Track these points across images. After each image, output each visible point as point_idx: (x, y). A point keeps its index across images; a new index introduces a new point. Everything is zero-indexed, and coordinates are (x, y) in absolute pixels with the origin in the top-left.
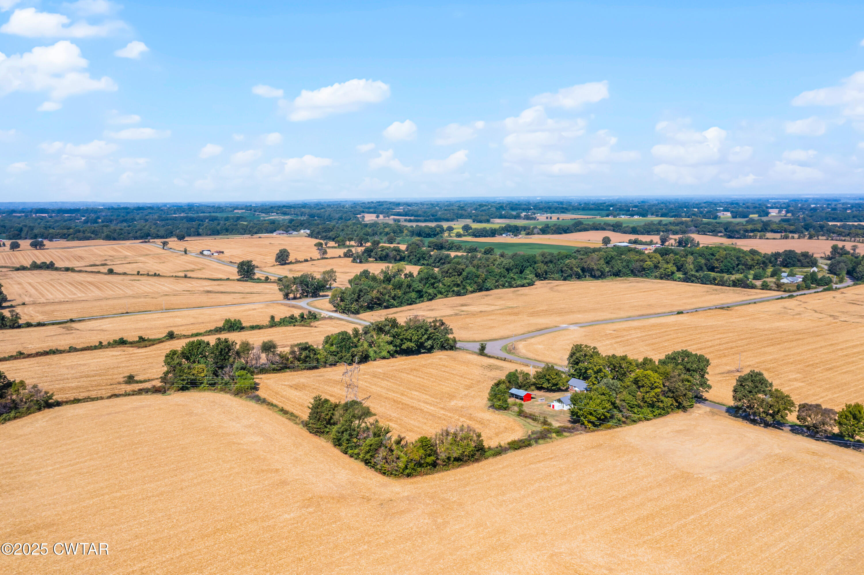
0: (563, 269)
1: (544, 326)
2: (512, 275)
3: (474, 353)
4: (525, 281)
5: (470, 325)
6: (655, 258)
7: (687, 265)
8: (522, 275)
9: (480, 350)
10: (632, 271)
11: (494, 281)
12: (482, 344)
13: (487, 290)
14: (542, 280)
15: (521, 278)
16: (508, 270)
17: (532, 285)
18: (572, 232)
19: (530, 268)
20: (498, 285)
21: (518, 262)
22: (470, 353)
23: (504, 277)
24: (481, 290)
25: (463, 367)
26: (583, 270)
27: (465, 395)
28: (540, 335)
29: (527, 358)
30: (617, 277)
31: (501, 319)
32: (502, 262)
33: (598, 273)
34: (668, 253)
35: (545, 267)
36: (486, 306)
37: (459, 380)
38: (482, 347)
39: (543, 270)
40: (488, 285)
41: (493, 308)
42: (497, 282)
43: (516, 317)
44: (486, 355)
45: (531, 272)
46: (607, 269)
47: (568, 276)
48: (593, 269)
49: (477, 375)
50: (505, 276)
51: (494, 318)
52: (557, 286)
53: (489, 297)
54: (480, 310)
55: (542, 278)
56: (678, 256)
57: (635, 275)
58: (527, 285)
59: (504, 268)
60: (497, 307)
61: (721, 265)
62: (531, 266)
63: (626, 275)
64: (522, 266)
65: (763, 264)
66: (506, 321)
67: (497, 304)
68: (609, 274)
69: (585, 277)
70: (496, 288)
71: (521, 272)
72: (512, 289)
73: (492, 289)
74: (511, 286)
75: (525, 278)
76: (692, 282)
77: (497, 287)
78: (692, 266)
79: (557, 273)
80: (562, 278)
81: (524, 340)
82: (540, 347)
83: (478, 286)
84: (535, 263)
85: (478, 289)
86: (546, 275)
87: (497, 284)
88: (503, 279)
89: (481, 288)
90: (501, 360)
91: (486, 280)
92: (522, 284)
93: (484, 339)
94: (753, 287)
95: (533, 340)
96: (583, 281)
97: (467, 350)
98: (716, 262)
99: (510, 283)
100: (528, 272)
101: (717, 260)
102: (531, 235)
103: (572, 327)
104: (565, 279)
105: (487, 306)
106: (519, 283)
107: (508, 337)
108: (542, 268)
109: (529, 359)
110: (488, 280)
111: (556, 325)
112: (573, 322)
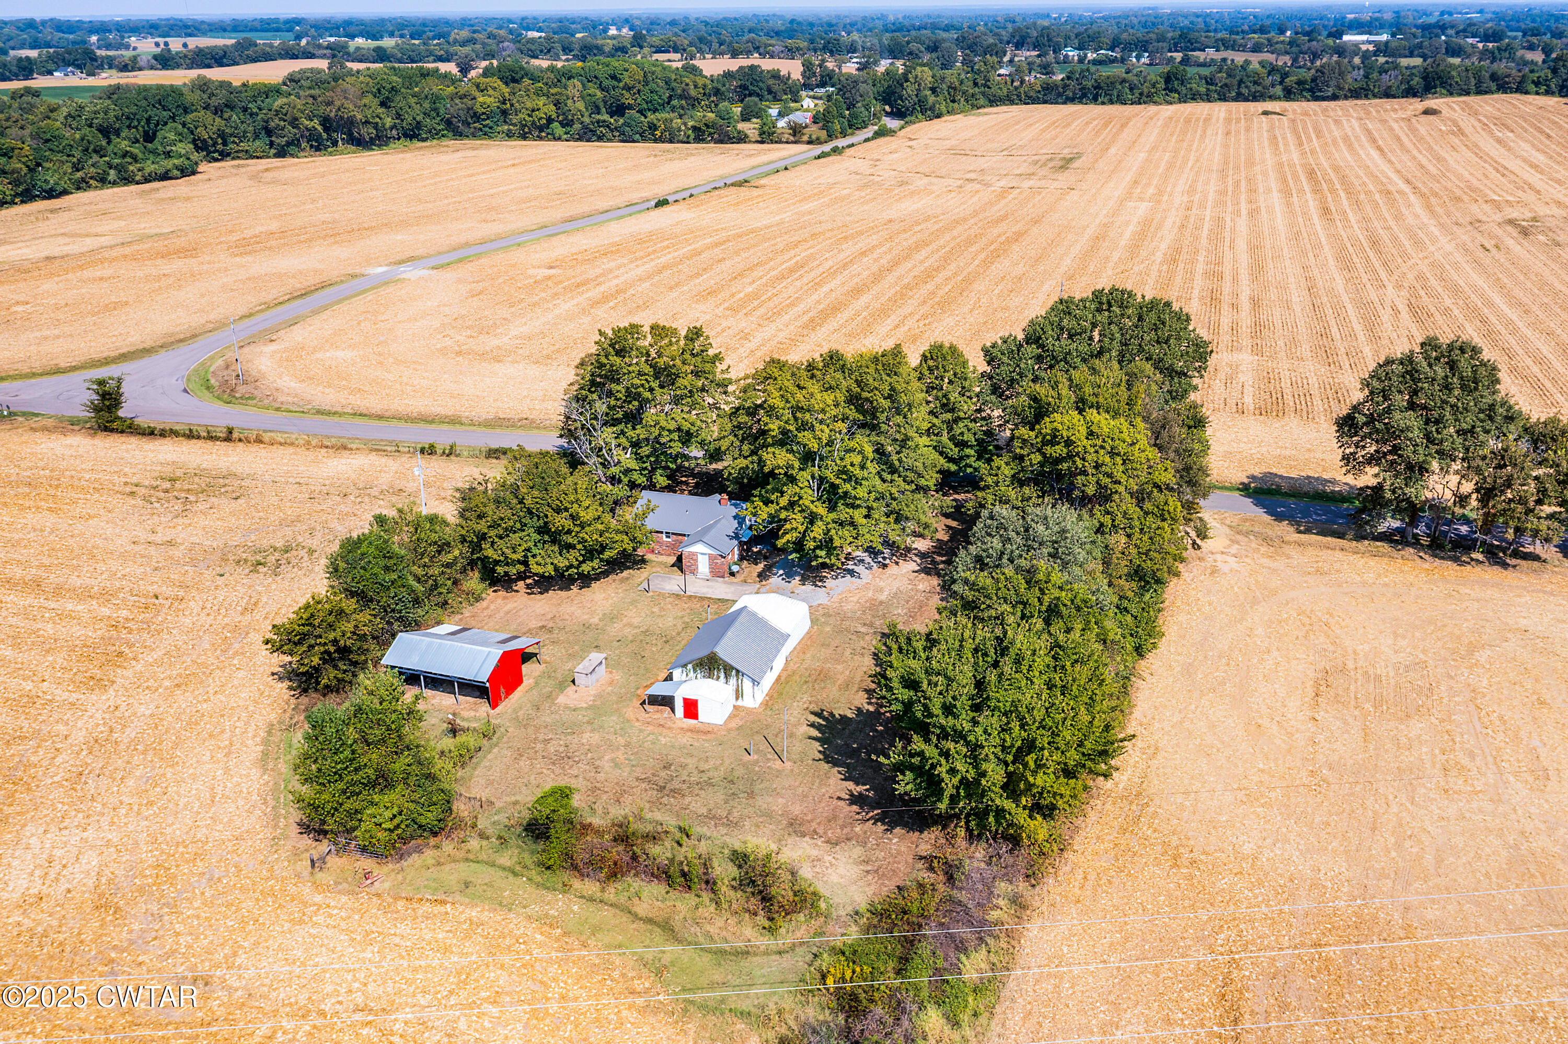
0: (272, 124)
1: (312, 281)
2: (124, 145)
3: (70, 425)
4: (169, 164)
5: (19, 308)
6: (494, 89)
7: (569, 102)
8: (156, 144)
9: (97, 409)
10: (449, 123)
11: (68, 168)
12: (101, 383)
13: (51, 194)
14: (216, 160)
15: (154, 152)
16: (106, 132)
17: (194, 173)
18: (235, 63)
19: (171, 125)
20: (83, 180)
21: (134, 109)
22: (45, 429)
23: (99, 151)
24: (27, 196)
25: (31, 518)
26: (326, 123)
27: (95, 744)
28: (315, 312)
29: (319, 412)
30: (415, 141)
31: (140, 274)
32: (82, 108)
33: (368, 132)
34: (517, 77)
35: (218, 120)
36: (61, 240)
37: (25, 613)
38: (104, 396)
39: (215, 129)
40: (50, 177)
41: (90, 243)
42: (77, 168)
43: (192, 262)
44: (131, 429)
45: (181, 137)
46: (388, 122)
47: (289, 144)
48: (351, 122)
49: (124, 556)
50: (102, 148)
51: (107, 272)
52: (267, 170)
53: (65, 215)
54: (46, 253)
55: (216, 155)
56: (540, 84)
57: (458, 134)
58: (176, 173)
59: (90, 126)
60: (104, 241)
61: (639, 101)
62: (173, 118)
63: (434, 134)
64: (148, 120)
65: (715, 95)
66: (158, 278)
67: (99, 230)
68: (394, 132)
69: (335, 143)
70: (78, 188)
71: (149, 137)
72: (133, 188)
73: (65, 192)
74: (127, 180)
75: (168, 155)
76: (600, 138)
77: (81, 185)
78: (580, 105)
79: (257, 137)
80: (273, 151)
81: (268, 335)
82: (343, 355)
83: (16, 183)
84: (186, 111)
85: (16, 195)
86: (225, 143)
87: (79, 175)
88: (95, 158)
89: (27, 190)
90: (211, 438)
91: (39, 165)
92: (161, 171)
93: (96, 357)
94: (742, 139)
95: (297, 334)
96: (331, 154)
97: (27, 415)
98: (627, 95)
99: (120, 169)
100: (172, 136)
101: (628, 88)
102: (133, 70)
103: (410, 273)
104: (282, 153)
105: (67, 240)
106: (150, 167)
107: (194, 336)
108: (209, 126)
109: (329, 413)
110: (46, 165)
111: (350, 271)
112: (399, 257)
